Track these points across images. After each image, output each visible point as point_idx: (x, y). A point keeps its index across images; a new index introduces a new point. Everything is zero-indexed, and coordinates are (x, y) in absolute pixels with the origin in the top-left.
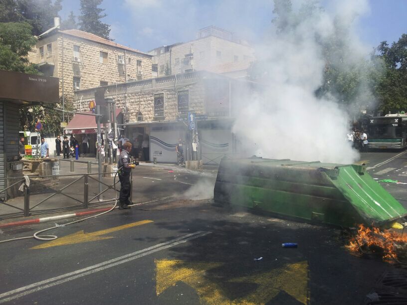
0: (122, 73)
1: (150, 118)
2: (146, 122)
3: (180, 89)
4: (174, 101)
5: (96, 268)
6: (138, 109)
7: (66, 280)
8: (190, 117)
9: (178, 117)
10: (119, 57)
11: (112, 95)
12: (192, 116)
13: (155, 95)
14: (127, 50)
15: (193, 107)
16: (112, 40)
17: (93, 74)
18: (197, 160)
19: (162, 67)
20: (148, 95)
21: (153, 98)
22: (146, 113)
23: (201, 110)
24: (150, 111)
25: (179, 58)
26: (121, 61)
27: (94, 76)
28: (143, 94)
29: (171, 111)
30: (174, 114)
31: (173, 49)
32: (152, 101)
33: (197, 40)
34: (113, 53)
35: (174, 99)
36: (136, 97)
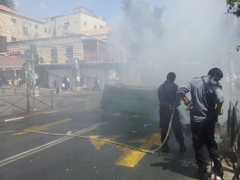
0: (25, 32)
1: (48, 61)
2: (46, 64)
3: (68, 44)
4: (64, 51)
6: (40, 56)
7: (46, 147)
8: (76, 62)
9: (67, 62)
10: (24, 23)
11: (23, 47)
12: (76, 61)
13: (52, 47)
14: (29, 18)
15: (76, 56)
16: (17, 11)
17: (6, 33)
19: (50, 30)
20: (47, 47)
21: (50, 49)
22: (46, 58)
23: (81, 58)
24: (48, 57)
25: (60, 25)
26: (25, 25)
27: (8, 34)
28: (44, 46)
29: (62, 57)
30: (64, 59)
31: (57, 19)
32: (49, 51)
33: (72, 14)
34: (20, 20)
35: (64, 50)
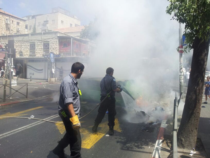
0: (8, 28)
1: (27, 55)
2: (25, 57)
3: (45, 40)
4: (41, 46)
5: (28, 127)
6: (20, 50)
7: (16, 132)
9: (43, 55)
10: (7, 19)
11: (5, 41)
12: (52, 55)
13: (30, 42)
14: (11, 16)
15: (52, 50)
18: (54, 78)
19: (31, 26)
20: (26, 42)
21: (29, 44)
22: (25, 52)
23: (56, 52)
24: (27, 51)
25: (40, 23)
26: (8, 22)
28: (23, 41)
29: (40, 52)
30: (41, 53)
31: (37, 17)
32: (28, 45)
33: (51, 13)
34: (3, 17)
36: (19, 43)
